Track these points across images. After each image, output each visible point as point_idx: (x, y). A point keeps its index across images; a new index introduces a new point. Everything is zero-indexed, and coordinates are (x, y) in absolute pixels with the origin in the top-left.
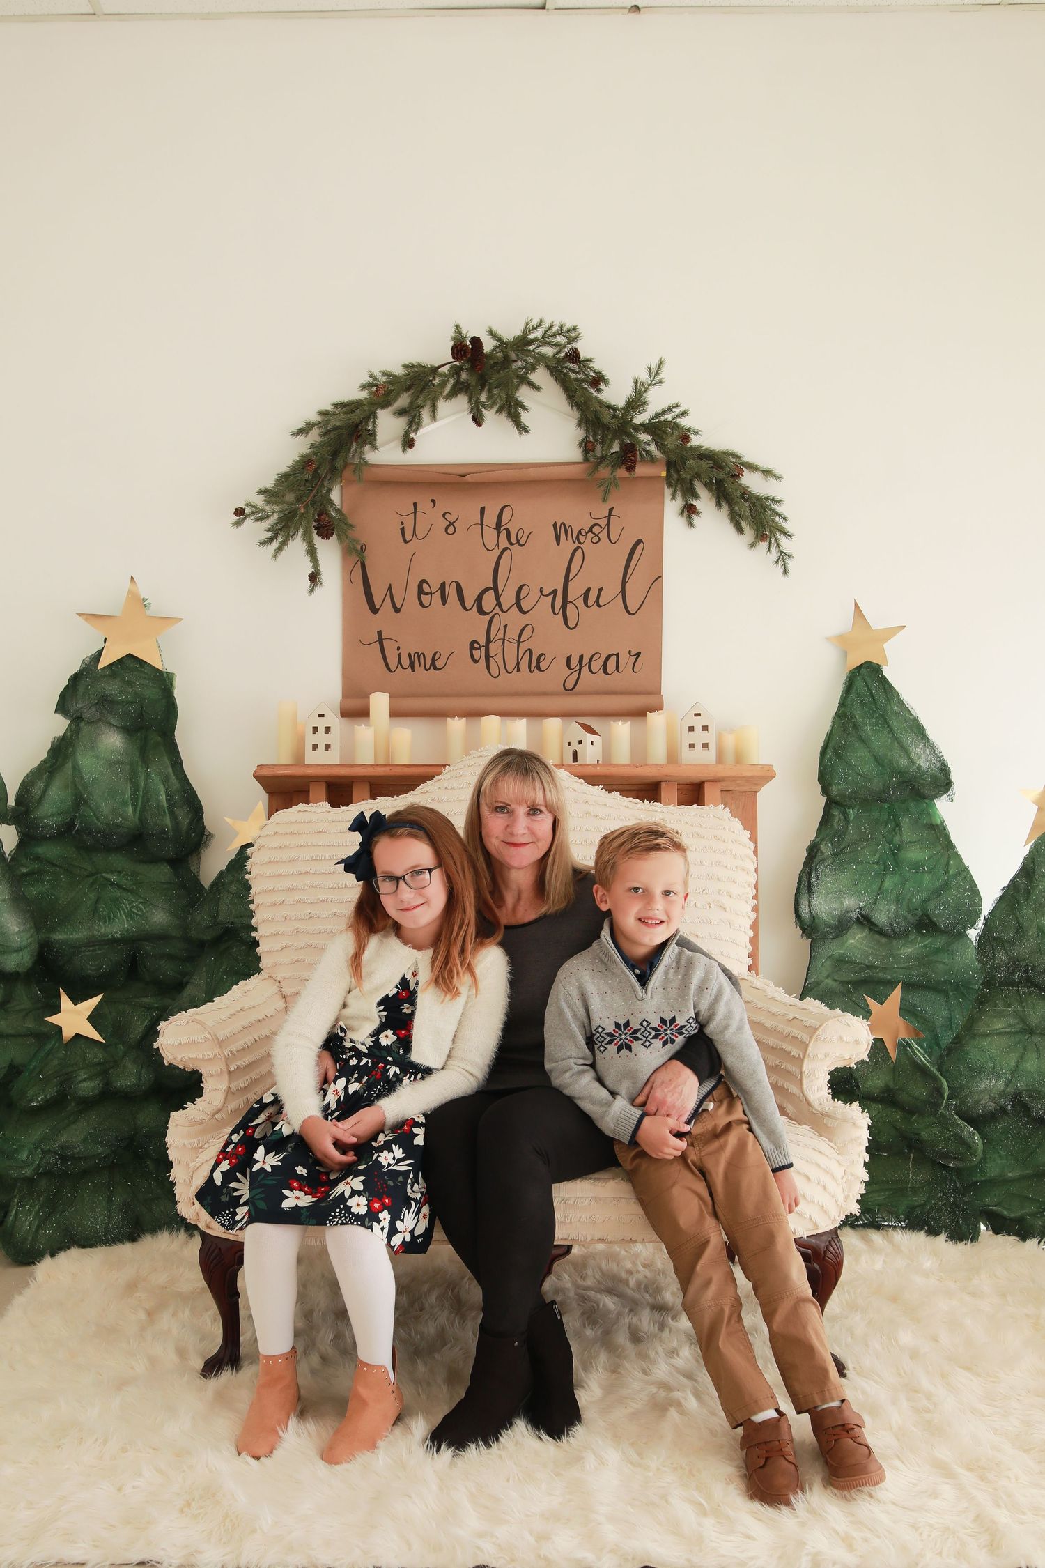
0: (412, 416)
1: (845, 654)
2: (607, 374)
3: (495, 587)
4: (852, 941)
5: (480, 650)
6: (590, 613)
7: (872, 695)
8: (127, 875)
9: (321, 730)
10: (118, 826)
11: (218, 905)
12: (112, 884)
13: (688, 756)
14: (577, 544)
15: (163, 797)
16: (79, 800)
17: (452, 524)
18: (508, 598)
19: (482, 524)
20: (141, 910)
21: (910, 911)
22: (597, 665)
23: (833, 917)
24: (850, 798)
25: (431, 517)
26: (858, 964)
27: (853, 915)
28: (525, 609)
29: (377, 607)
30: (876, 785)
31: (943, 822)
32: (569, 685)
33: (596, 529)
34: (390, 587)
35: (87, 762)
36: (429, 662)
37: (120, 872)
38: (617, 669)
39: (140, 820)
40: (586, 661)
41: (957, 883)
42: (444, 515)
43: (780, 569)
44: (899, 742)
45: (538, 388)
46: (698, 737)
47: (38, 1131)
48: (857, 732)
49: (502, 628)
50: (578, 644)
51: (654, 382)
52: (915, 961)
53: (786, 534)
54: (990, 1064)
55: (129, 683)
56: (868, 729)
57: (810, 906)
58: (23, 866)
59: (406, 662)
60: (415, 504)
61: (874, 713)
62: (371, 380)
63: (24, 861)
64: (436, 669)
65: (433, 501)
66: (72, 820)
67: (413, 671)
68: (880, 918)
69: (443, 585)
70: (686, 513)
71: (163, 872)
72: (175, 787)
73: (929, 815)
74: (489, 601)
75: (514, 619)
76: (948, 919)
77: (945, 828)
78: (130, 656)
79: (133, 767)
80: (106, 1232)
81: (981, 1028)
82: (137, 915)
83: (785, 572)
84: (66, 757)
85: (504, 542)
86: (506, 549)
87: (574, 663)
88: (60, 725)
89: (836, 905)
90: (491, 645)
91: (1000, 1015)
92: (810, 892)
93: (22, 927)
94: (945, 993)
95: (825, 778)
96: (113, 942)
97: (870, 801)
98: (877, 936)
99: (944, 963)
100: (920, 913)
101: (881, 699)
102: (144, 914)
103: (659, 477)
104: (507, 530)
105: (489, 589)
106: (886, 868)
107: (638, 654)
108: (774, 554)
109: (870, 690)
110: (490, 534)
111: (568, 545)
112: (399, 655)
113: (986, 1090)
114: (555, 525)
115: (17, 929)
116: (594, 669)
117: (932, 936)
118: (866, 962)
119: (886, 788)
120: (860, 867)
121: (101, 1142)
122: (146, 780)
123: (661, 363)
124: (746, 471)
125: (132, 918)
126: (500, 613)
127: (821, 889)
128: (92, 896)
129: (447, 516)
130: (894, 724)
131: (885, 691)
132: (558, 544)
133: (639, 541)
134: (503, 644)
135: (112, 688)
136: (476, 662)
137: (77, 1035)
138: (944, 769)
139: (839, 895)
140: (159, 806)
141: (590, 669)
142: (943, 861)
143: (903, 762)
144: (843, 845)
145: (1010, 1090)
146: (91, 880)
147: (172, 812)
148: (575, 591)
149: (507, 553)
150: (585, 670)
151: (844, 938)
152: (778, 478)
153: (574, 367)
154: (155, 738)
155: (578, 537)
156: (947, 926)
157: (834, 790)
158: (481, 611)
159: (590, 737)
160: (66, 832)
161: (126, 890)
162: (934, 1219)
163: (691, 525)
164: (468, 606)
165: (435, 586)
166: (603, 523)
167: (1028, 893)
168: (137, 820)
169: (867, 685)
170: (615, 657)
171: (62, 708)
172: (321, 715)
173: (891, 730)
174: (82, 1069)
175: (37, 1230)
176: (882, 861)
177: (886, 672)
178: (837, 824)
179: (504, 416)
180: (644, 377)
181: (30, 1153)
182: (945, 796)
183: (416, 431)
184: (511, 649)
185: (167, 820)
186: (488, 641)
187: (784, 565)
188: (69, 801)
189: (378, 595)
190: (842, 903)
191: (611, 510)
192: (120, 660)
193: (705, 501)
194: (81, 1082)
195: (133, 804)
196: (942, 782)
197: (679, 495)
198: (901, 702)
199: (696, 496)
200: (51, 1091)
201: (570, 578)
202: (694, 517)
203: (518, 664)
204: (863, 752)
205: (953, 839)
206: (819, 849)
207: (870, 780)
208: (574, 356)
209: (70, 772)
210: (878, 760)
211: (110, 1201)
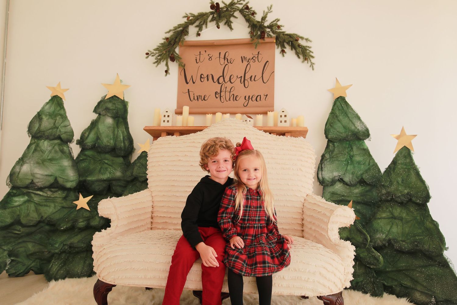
0: (200, 27)
1: (333, 94)
2: (256, 11)
3: (223, 76)
4: (337, 187)
5: (218, 95)
6: (252, 83)
7: (342, 107)
8: (110, 161)
9: (166, 116)
10: (108, 146)
11: (133, 170)
12: (106, 163)
13: (280, 125)
14: (248, 63)
15: (122, 137)
16: (98, 138)
17: (211, 57)
18: (227, 79)
19: (220, 57)
20: (113, 171)
21: (357, 177)
22: (254, 99)
23: (330, 179)
24: (335, 139)
25: (205, 56)
26: (339, 195)
27: (337, 178)
28: (232, 82)
29: (188, 82)
30: (344, 135)
31: (367, 148)
32: (245, 105)
33: (254, 58)
34: (192, 76)
35: (102, 127)
36: (203, 98)
37: (108, 160)
38: (260, 100)
39: (115, 144)
40: (250, 97)
41: (373, 168)
42: (208, 55)
43: (311, 68)
44: (351, 121)
45: (237, 18)
46: (283, 119)
47: (64, 238)
48: (337, 118)
49: (225, 88)
50: (248, 92)
51: (269, 12)
52: (359, 194)
53: (313, 57)
54: (380, 229)
55: (114, 104)
56: (341, 117)
57: (322, 175)
58: (81, 157)
59: (196, 98)
60: (200, 52)
61: (343, 112)
62: (186, 15)
63: (82, 156)
64: (205, 100)
65: (205, 51)
66: (95, 144)
67: (198, 101)
68: (347, 179)
69: (208, 75)
70: (282, 53)
71: (121, 160)
72: (125, 135)
73: (363, 145)
74: (221, 80)
75: (229, 85)
76: (370, 180)
77: (368, 150)
78: (115, 96)
79: (114, 129)
80: (81, 273)
81: (378, 216)
82: (112, 173)
83: (313, 69)
84: (95, 125)
85: (226, 63)
86: (226, 65)
87: (247, 98)
88: (95, 116)
89: (331, 175)
90: (222, 93)
91: (384, 212)
92: (322, 170)
93: (74, 174)
94: (370, 206)
95: (326, 133)
96: (104, 181)
97: (342, 140)
98: (346, 186)
99: (370, 196)
100: (360, 178)
101: (345, 108)
102: (114, 172)
103: (273, 42)
104: (227, 59)
105: (221, 76)
106: (348, 163)
107: (267, 95)
108: (310, 64)
109: (341, 105)
110: (222, 60)
111: (245, 63)
112: (194, 96)
113: (379, 238)
114: (242, 57)
115: (72, 175)
116: (253, 100)
117: (365, 186)
118: (342, 194)
119: (347, 136)
120: (339, 162)
121: (84, 243)
122: (117, 132)
123: (271, 6)
124: (300, 39)
125: (110, 174)
126: (225, 83)
127: (326, 169)
128: (100, 167)
129: (209, 55)
130: (350, 115)
131: (347, 106)
132: (242, 62)
133: (268, 61)
134: (225, 92)
135: (110, 105)
136: (217, 98)
137: (82, 208)
138: (367, 130)
139: (332, 172)
140: (120, 140)
141: (252, 100)
142: (368, 161)
143: (353, 128)
144: (333, 155)
145: (387, 238)
146: (99, 162)
147: (124, 142)
148: (248, 76)
149: (227, 66)
150: (250, 100)
151: (334, 186)
152: (311, 41)
153: (248, 11)
154: (121, 120)
155: (248, 61)
156: (370, 183)
157: (329, 136)
158: (219, 83)
159: (249, 119)
160: (93, 147)
161: (109, 165)
162: (366, 287)
163: (283, 56)
164: (215, 82)
165: (205, 76)
166: (256, 56)
167: (394, 169)
168: (114, 144)
169: (340, 104)
170: (259, 96)
171: (95, 111)
172: (167, 112)
173: (349, 117)
174: (81, 218)
175: (58, 271)
176: (346, 160)
177: (347, 99)
178: (331, 148)
179: (226, 26)
180: (266, 10)
181: (59, 245)
182: (368, 139)
183: (201, 31)
184: (228, 94)
185: (122, 144)
186: (221, 92)
187: (313, 67)
188: (95, 138)
189: (189, 78)
190: (333, 174)
191: (259, 52)
192: (112, 97)
193: (288, 49)
194: (80, 222)
195: (113, 139)
196: (367, 134)
197: (280, 47)
198: (352, 109)
199: (285, 48)
200: (69, 225)
201: (246, 73)
202: (284, 53)
203: (230, 98)
204: (339, 125)
205: (371, 153)
206: (325, 156)
207: (342, 133)
208: (247, 8)
209: (96, 130)
210: (345, 127)
211: (85, 262)
